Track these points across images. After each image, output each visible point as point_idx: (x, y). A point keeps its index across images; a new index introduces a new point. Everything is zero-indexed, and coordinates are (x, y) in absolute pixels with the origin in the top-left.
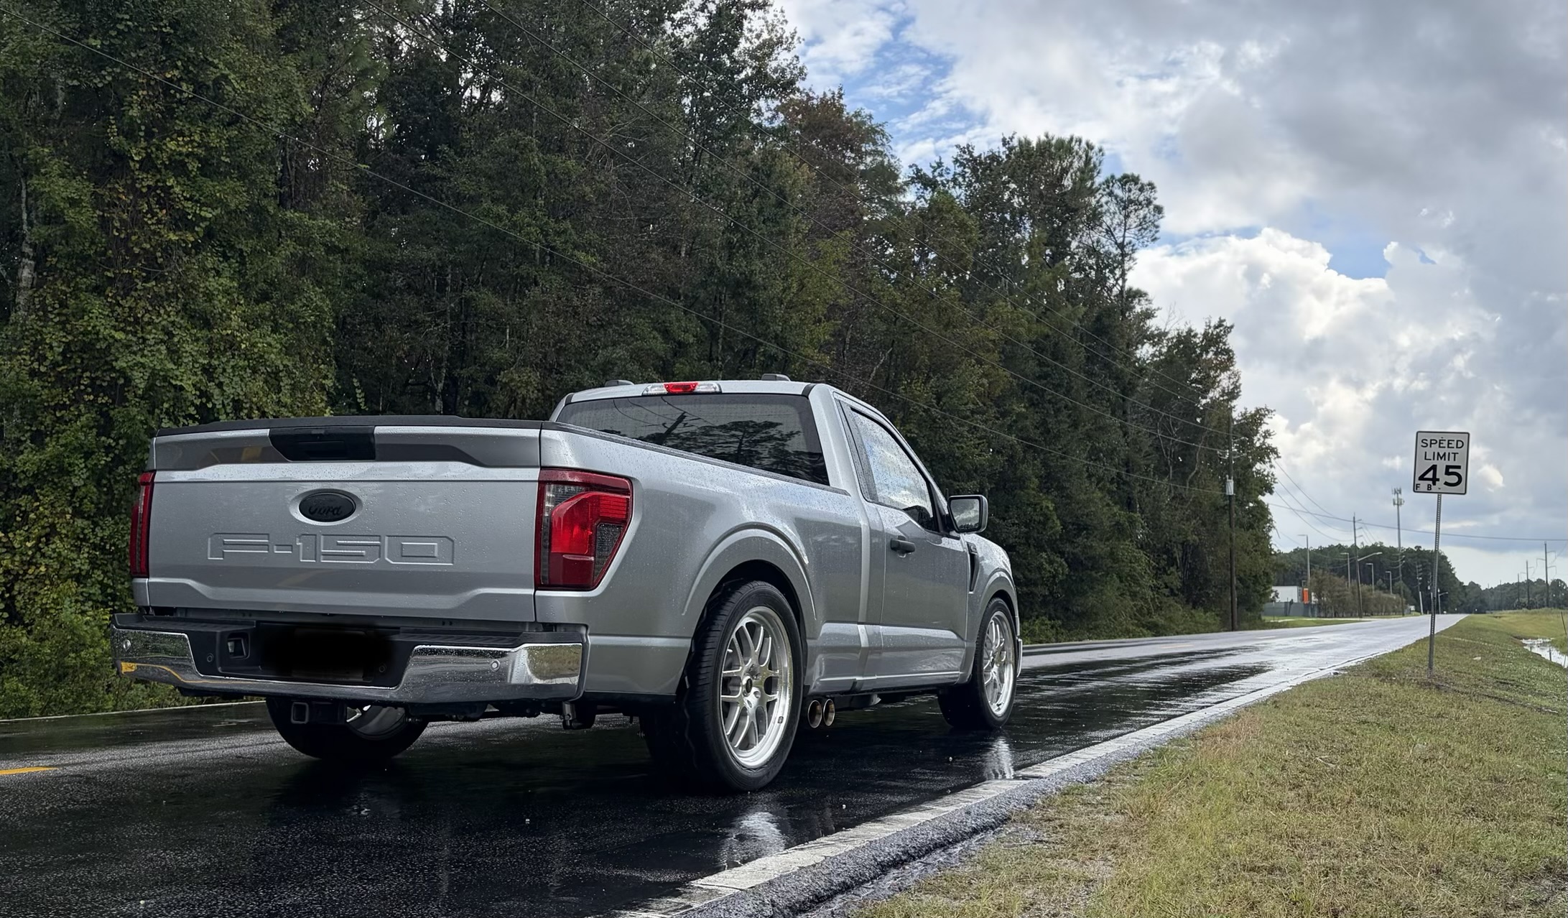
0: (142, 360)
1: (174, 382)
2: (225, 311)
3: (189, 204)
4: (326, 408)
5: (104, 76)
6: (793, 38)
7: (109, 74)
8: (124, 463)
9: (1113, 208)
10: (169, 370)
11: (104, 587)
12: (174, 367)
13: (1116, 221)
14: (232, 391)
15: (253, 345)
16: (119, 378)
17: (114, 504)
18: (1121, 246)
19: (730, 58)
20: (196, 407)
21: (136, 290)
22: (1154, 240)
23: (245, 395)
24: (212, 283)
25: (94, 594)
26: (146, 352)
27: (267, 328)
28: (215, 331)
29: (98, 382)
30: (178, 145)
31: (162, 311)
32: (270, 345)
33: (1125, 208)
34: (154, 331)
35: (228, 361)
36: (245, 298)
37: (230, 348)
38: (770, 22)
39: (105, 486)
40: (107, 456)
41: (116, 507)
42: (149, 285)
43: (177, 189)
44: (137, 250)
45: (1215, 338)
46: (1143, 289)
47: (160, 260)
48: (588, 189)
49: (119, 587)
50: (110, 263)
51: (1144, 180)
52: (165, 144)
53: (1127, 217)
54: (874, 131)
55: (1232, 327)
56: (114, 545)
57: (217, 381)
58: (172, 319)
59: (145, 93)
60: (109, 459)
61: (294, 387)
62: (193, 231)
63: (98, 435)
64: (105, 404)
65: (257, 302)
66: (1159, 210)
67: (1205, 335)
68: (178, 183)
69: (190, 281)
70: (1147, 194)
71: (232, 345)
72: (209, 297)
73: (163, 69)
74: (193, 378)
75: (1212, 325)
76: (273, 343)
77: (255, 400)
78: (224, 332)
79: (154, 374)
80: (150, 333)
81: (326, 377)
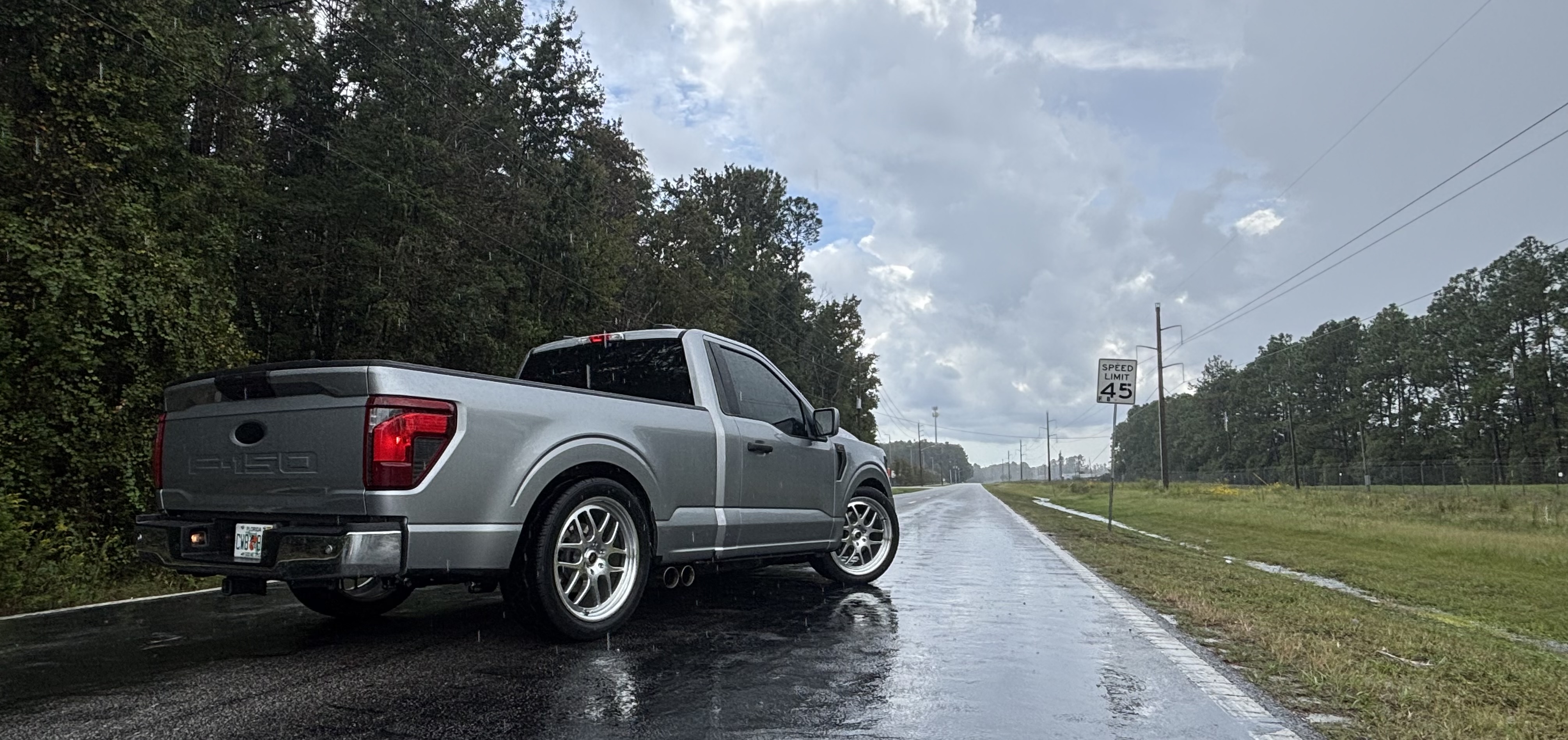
0: (58, 271)
1: (88, 292)
2: (139, 234)
3: (108, 139)
4: (230, 323)
5: (26, 17)
6: (595, 73)
7: (31, 15)
8: (38, 363)
9: (790, 218)
10: (84, 281)
11: (16, 474)
12: (89, 278)
13: (792, 227)
14: (144, 303)
15: (167, 265)
16: (34, 287)
17: (29, 400)
18: (795, 244)
19: (551, 81)
20: (109, 315)
21: (55, 210)
22: (816, 241)
23: (157, 307)
24: (128, 208)
25: (7, 481)
26: (61, 264)
27: (179, 252)
28: (130, 250)
29: (14, 291)
30: (99, 87)
31: (79, 229)
32: (180, 266)
33: (798, 219)
34: (70, 246)
35: (142, 278)
36: (158, 225)
37: (144, 266)
38: (579, 60)
39: (19, 383)
40: (22, 357)
41: (31, 403)
42: (67, 206)
43: (97, 125)
44: (56, 176)
45: (850, 308)
46: (808, 273)
47: (79, 186)
48: (447, 164)
49: (32, 474)
50: (30, 186)
51: (811, 202)
52: (86, 85)
53: (799, 225)
54: (635, 154)
55: (860, 301)
56: (27, 436)
57: (130, 294)
58: (88, 236)
59: (67, 36)
60: (23, 360)
61: (202, 304)
62: (111, 163)
63: (13, 337)
64: (22, 311)
65: (170, 230)
66: (819, 221)
67: (844, 305)
68: (98, 120)
69: (107, 206)
70: (811, 210)
71: (146, 264)
72: (126, 220)
73: (87, 19)
74: (108, 288)
75: (848, 298)
76: (184, 264)
77: (166, 311)
78: (138, 252)
79: (69, 285)
80: (67, 247)
81: (230, 298)
